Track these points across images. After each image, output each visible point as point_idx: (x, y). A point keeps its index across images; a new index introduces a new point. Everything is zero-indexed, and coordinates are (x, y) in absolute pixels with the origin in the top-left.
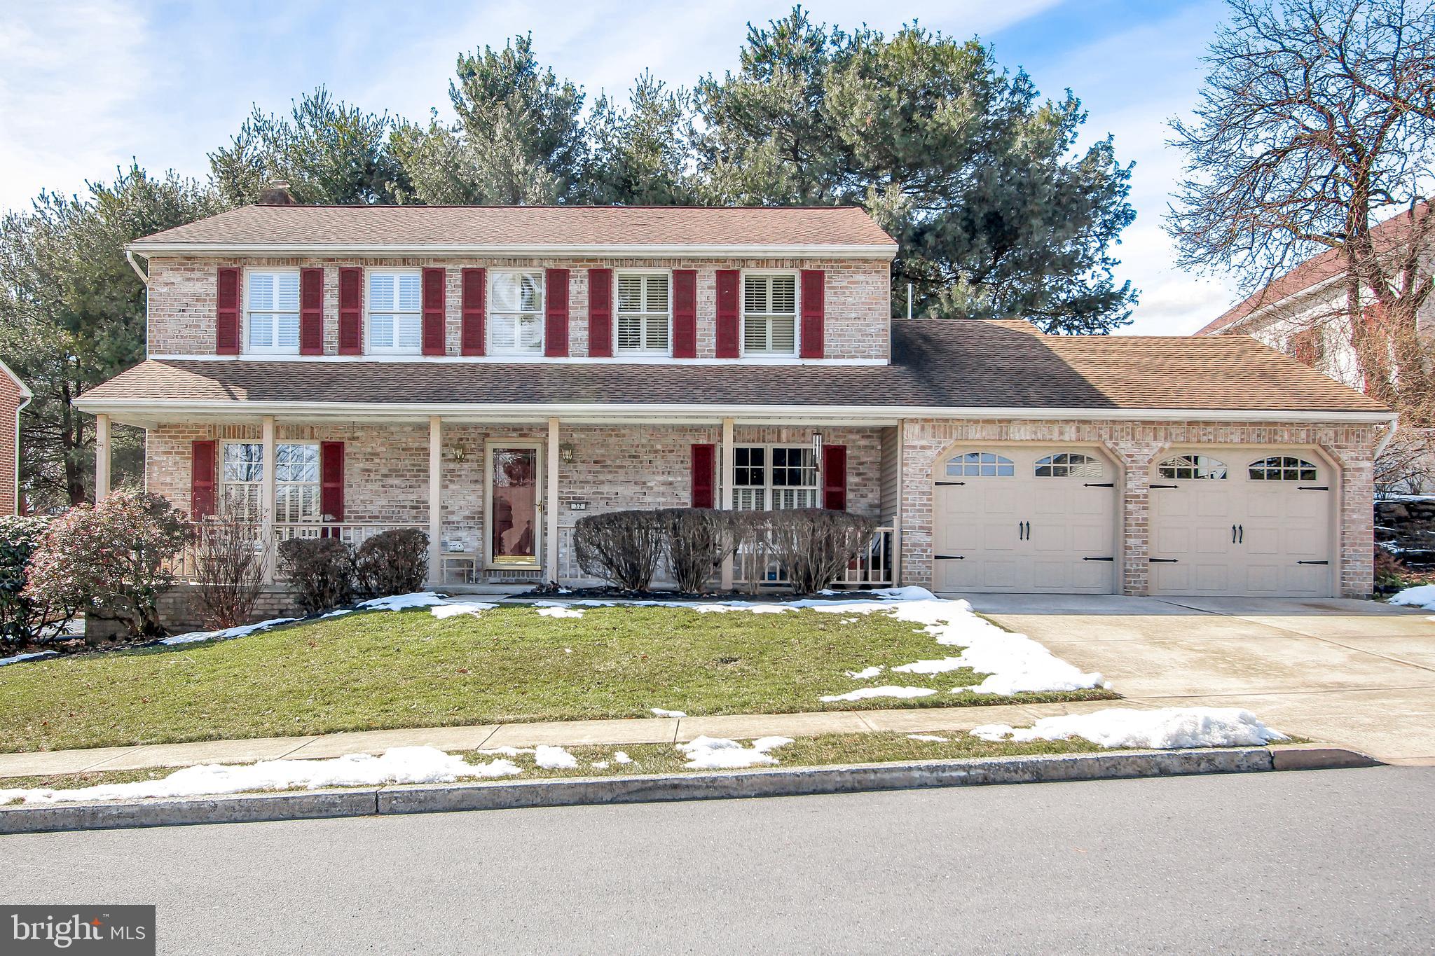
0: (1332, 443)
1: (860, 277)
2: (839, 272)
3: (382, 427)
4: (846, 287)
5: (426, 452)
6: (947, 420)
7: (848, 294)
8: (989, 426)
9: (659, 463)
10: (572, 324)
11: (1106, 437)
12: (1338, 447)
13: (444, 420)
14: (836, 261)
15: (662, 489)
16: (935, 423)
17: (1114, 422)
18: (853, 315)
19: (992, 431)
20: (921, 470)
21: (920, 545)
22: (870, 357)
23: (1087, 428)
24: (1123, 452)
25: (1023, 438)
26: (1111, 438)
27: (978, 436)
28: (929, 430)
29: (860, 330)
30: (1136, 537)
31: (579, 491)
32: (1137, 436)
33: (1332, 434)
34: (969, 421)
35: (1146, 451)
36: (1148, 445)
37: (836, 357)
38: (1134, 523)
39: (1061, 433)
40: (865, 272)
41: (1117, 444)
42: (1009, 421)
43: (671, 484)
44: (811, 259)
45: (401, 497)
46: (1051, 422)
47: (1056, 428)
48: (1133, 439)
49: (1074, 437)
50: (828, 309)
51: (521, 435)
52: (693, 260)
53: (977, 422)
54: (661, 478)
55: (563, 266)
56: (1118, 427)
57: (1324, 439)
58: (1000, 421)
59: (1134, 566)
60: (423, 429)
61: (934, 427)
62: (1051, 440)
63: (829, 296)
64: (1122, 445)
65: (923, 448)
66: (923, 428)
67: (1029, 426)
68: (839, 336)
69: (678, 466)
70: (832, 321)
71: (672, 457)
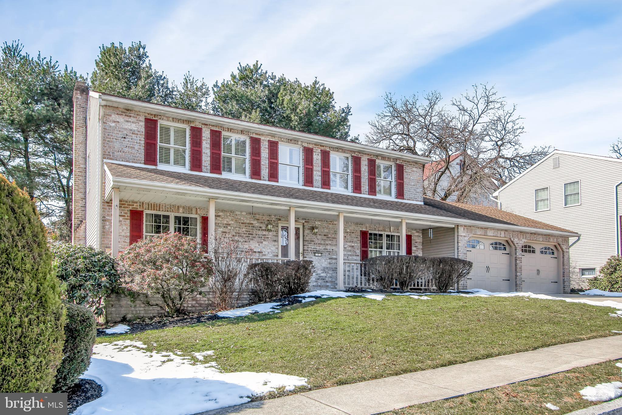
1: (414, 169)
2: (408, 166)
4: (411, 173)
6: (471, 227)
10: (314, 173)
14: (407, 161)
16: (467, 227)
18: (413, 184)
22: (418, 201)
23: (506, 233)
25: (491, 235)
26: (513, 237)
27: (479, 233)
31: (318, 248)
33: (561, 240)
34: (476, 227)
35: (521, 242)
37: (408, 200)
39: (501, 234)
40: (416, 168)
43: (353, 247)
48: (518, 238)
52: (360, 152)
53: (479, 228)
55: (310, 146)
56: (513, 233)
58: (485, 228)
60: (251, 214)
62: (498, 236)
63: (405, 175)
64: (515, 240)
65: (464, 236)
66: (464, 229)
67: (493, 231)
68: (409, 191)
69: (355, 239)
70: (406, 185)
71: (353, 235)
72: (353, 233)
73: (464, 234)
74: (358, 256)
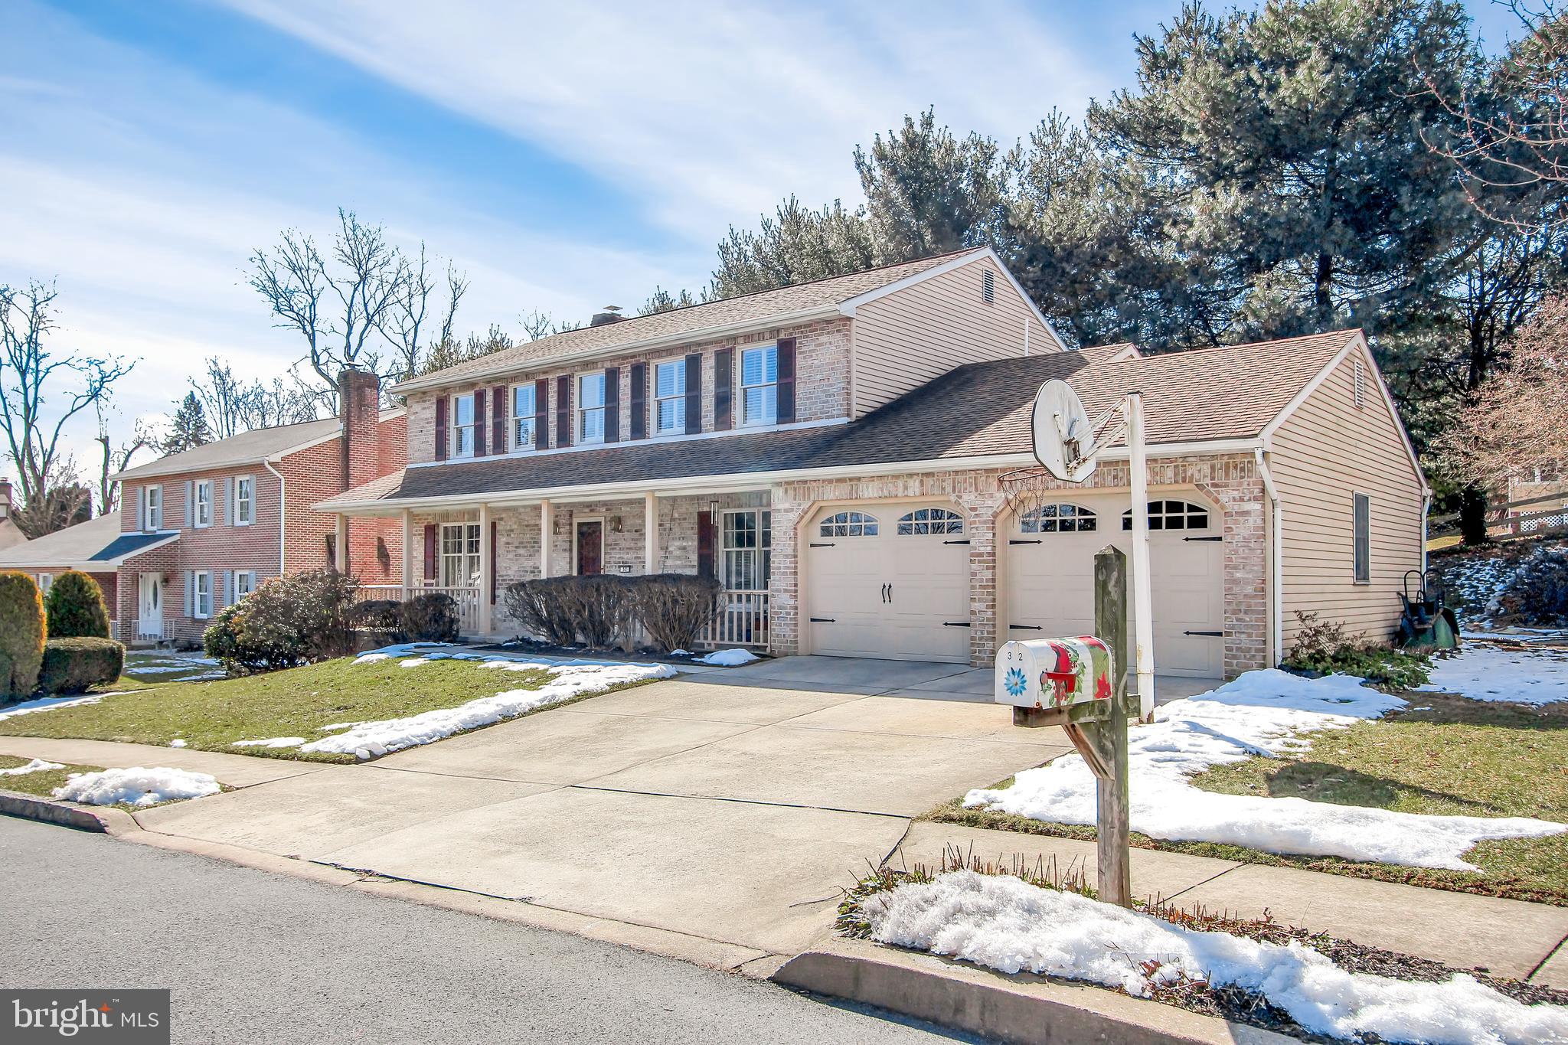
0: (1208, 481)
1: (824, 339)
2: (807, 337)
3: (514, 509)
4: (813, 350)
5: (538, 528)
6: (805, 482)
7: (814, 357)
8: (842, 485)
9: (676, 530)
10: (621, 413)
11: (949, 489)
12: (1215, 485)
13: (552, 501)
14: (806, 326)
15: (678, 553)
16: (796, 485)
17: (956, 472)
18: (819, 377)
19: (845, 488)
20: (785, 533)
21: (785, 608)
22: (833, 417)
23: (929, 481)
24: (967, 506)
25: (871, 495)
26: (954, 491)
27: (831, 496)
28: (791, 493)
29: (824, 391)
30: (980, 600)
31: (625, 556)
32: (980, 487)
33: (1206, 469)
34: (824, 481)
35: (989, 503)
36: (991, 496)
37: (805, 420)
38: (978, 585)
39: (906, 488)
40: (828, 333)
41: (960, 497)
42: (859, 479)
43: (684, 548)
44: (786, 329)
45: (525, 564)
46: (896, 477)
47: (900, 483)
48: (977, 490)
49: (918, 492)
50: (799, 373)
51: (592, 511)
52: (699, 344)
53: (830, 481)
54: (678, 543)
55: (616, 365)
56: (960, 478)
57: (1196, 476)
58: (851, 479)
59: (979, 633)
60: (537, 509)
61: (795, 489)
62: (896, 496)
63: (800, 361)
64: (965, 497)
65: (786, 511)
66: (786, 491)
67: (877, 483)
68: (808, 399)
69: (689, 532)
70: (802, 385)
71: (686, 524)
72: (685, 519)
73: (787, 506)
74: (693, 566)
